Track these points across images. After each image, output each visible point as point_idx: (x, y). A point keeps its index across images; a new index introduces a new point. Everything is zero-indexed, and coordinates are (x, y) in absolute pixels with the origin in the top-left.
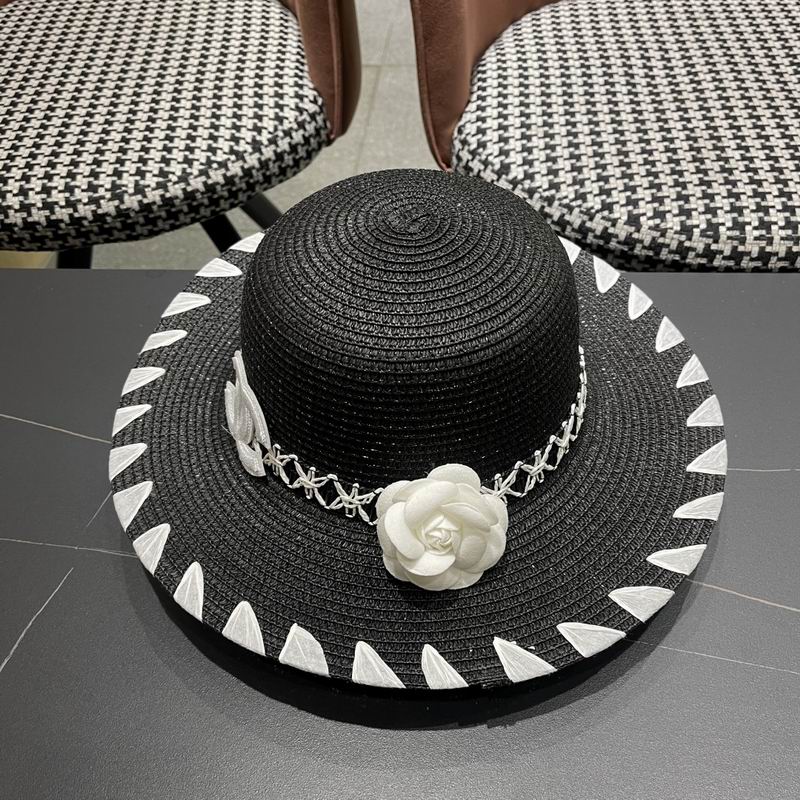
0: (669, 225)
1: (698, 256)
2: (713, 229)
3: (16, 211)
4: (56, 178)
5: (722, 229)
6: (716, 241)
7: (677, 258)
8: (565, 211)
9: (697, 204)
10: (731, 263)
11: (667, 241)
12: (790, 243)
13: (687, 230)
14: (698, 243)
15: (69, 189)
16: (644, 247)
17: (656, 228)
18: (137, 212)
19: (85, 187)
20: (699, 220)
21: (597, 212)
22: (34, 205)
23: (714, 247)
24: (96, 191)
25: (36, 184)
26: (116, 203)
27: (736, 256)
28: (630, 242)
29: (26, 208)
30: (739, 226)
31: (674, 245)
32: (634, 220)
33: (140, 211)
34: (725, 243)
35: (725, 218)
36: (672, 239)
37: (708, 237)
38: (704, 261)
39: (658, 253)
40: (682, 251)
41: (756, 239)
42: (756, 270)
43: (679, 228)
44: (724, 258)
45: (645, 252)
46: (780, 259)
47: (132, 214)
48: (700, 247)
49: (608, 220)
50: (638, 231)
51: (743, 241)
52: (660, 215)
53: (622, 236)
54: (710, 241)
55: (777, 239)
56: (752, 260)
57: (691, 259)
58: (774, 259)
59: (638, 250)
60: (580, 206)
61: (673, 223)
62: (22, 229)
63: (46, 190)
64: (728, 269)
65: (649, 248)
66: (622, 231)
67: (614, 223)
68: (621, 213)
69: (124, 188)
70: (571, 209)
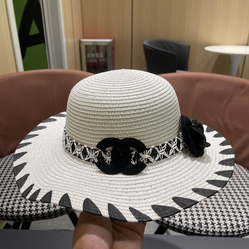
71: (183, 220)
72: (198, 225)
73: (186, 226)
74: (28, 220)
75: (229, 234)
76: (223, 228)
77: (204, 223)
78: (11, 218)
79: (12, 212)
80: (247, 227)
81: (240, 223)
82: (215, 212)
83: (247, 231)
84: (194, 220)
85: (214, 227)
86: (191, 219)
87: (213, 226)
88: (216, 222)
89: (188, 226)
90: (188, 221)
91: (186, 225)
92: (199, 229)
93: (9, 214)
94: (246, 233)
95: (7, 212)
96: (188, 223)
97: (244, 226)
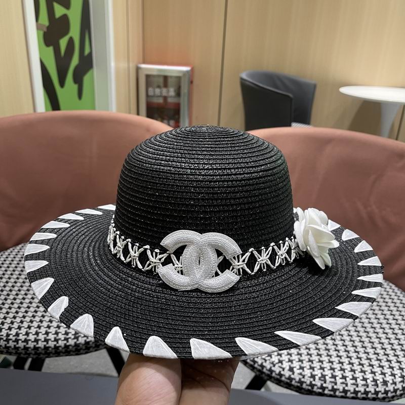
0: (306, 373)
1: (318, 388)
2: (323, 377)
3: (32, 342)
4: (52, 328)
5: (327, 377)
6: (325, 383)
7: (310, 388)
8: (263, 361)
9: (316, 365)
10: (332, 393)
11: (305, 380)
12: (355, 387)
13: (313, 376)
14: (318, 383)
15: (57, 333)
16: (296, 382)
17: (301, 374)
18: (83, 345)
19: (64, 333)
20: (318, 373)
21: (277, 363)
22: (40, 340)
23: (324, 385)
24: (68, 335)
25: (43, 330)
26: (75, 340)
27: (334, 390)
28: (290, 378)
29: (36, 341)
30: (334, 377)
31: (308, 382)
32: (291, 369)
33: (85, 344)
34: (329, 384)
35: (328, 373)
36: (307, 380)
37: (322, 380)
38: (321, 391)
39: (302, 385)
40: (312, 385)
41: (341, 383)
42: (342, 397)
43: (309, 375)
44: (329, 390)
45: (296, 384)
46: (351, 393)
47: (81, 346)
48: (319, 385)
49: (281, 367)
50: (293, 374)
51: (336, 384)
52: (302, 368)
53: (287, 375)
54: (323, 382)
55: (349, 384)
56: (340, 392)
57: (315, 389)
58: (349, 393)
59: (293, 382)
60: (269, 360)
61: (307, 372)
62: (32, 350)
63: (47, 333)
64: (331, 396)
65: (298, 382)
66: (287, 373)
67: (284, 369)
68: (286, 365)
69: (80, 334)
70: (266, 361)
71: (295, 369)
72: (320, 379)
73: (300, 379)
74: (42, 356)
75: (370, 395)
76: (360, 385)
77: (330, 375)
78: (14, 351)
79: (17, 341)
80: (399, 386)
81: (389, 378)
82: (349, 359)
83: (398, 393)
84: (314, 370)
85: (346, 382)
86: (308, 367)
87: (344, 380)
88: (349, 374)
89: (303, 380)
90: (303, 370)
91: (301, 377)
92: (322, 385)
93: (11, 344)
94: (397, 396)
95: (8, 340)
96: (303, 373)
97: (394, 383)
